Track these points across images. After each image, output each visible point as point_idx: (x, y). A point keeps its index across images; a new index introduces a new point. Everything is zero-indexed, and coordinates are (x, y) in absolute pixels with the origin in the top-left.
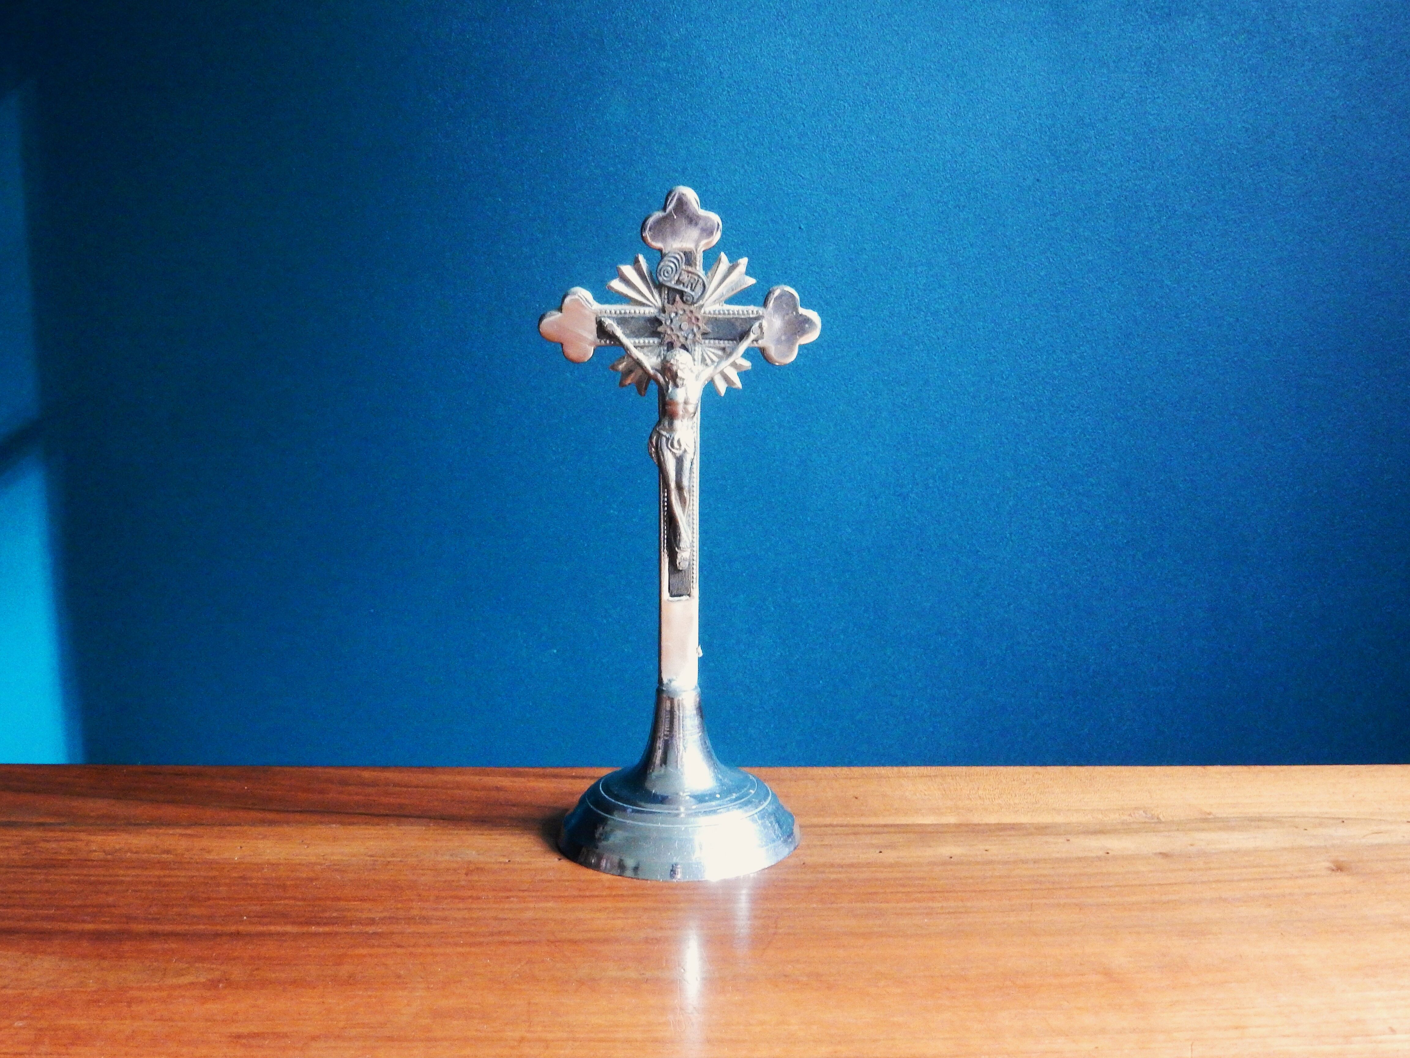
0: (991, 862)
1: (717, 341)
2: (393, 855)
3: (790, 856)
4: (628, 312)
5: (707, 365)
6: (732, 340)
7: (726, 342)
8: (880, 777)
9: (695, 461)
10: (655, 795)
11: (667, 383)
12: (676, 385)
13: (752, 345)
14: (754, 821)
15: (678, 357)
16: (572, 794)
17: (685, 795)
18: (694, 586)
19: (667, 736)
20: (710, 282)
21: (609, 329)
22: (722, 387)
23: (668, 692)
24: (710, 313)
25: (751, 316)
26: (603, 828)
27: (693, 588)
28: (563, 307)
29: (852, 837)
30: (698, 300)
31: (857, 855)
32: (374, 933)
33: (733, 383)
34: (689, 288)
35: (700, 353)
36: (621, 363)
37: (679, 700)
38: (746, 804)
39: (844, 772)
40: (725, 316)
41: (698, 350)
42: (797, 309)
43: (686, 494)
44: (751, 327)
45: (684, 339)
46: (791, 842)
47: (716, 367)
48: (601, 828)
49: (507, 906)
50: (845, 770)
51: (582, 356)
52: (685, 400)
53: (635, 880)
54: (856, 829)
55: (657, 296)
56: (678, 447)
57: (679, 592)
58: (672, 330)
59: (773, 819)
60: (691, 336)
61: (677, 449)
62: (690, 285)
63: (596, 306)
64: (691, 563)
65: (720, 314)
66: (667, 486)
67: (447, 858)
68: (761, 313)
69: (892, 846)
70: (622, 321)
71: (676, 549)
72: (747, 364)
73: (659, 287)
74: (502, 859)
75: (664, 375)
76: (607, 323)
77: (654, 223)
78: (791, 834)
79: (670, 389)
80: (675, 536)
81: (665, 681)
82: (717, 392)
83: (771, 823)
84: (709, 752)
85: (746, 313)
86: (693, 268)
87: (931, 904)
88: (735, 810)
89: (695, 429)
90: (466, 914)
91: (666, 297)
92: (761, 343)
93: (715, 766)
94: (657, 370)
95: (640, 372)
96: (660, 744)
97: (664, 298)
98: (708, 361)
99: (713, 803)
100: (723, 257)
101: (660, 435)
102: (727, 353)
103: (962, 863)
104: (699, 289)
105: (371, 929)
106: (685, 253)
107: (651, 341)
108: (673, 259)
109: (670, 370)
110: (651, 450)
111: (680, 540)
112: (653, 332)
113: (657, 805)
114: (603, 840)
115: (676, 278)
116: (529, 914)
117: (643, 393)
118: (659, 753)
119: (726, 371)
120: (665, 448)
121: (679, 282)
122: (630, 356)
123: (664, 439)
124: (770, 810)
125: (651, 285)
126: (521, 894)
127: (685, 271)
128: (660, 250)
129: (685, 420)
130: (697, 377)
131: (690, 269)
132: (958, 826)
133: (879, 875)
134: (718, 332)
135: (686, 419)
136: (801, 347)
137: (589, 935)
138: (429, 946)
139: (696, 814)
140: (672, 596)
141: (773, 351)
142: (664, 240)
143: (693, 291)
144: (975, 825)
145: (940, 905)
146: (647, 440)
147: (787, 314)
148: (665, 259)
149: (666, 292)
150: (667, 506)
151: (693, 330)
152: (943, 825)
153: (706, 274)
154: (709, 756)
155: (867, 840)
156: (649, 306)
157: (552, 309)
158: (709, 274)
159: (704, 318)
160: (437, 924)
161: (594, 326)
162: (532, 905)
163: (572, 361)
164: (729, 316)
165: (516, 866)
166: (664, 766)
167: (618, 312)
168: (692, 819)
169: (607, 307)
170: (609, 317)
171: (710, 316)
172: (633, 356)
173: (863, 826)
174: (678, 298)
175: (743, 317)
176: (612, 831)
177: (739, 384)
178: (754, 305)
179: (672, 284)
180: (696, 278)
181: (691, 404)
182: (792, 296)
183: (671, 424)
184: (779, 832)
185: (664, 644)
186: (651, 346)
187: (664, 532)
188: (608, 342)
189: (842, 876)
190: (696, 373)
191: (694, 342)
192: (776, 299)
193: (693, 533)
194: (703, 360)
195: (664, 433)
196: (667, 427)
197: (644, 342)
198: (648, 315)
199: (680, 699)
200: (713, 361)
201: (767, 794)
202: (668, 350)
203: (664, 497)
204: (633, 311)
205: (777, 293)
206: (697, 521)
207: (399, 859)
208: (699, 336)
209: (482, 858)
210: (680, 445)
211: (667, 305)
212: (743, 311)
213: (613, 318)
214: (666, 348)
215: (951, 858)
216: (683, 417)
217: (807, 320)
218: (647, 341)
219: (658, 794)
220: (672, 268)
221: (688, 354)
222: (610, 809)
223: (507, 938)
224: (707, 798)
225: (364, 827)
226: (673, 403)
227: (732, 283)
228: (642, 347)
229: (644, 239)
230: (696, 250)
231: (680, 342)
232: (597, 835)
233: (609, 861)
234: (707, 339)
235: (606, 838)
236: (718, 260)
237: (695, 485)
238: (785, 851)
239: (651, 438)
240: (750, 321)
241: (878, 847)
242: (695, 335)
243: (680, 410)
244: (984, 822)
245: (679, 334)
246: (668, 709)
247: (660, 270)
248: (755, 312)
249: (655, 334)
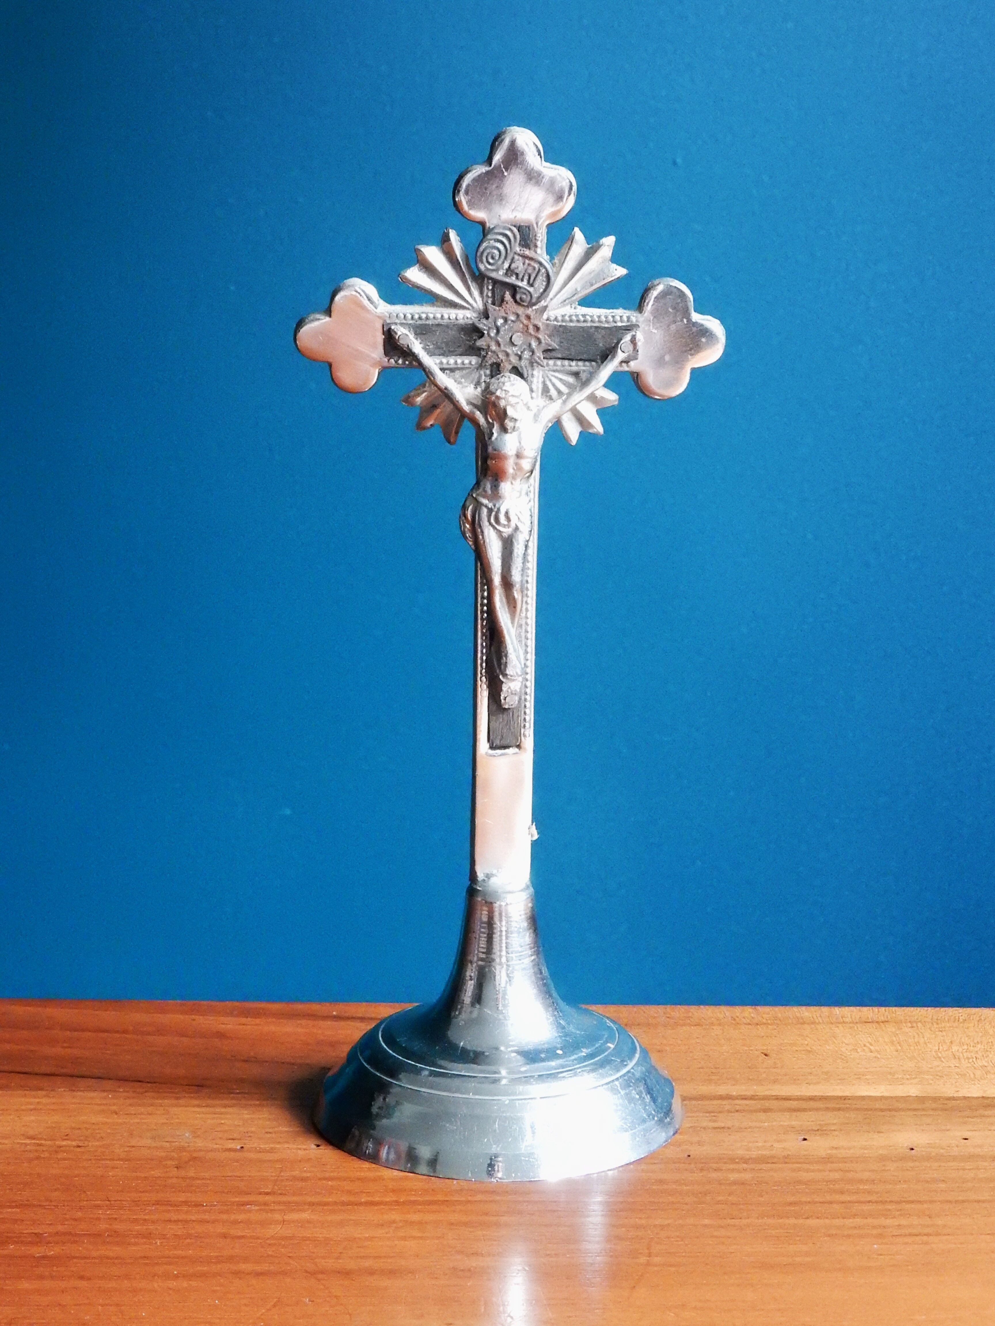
0: (972, 1157)
1: (566, 362)
2: (67, 1137)
3: (667, 1145)
4: (431, 316)
5: (551, 398)
6: (590, 360)
7: (580, 363)
8: (801, 1022)
9: (530, 544)
10: (464, 1050)
11: (491, 426)
12: (504, 429)
13: (620, 369)
14: (614, 1091)
15: (506, 386)
16: (333, 1044)
17: (508, 1052)
18: (527, 733)
19: (482, 960)
20: (557, 273)
21: (401, 342)
22: (573, 432)
23: (485, 894)
24: (556, 319)
25: (619, 324)
26: (384, 1099)
27: (525, 736)
28: (335, 307)
29: (762, 1116)
30: (539, 299)
31: (769, 1144)
32: (43, 1257)
33: (590, 425)
34: (525, 282)
35: (541, 380)
36: (419, 395)
37: (500, 906)
38: (602, 1065)
39: (746, 1014)
40: (579, 325)
41: (538, 375)
42: (690, 314)
43: (517, 595)
44: (618, 342)
45: (518, 358)
46: (669, 1123)
47: (565, 402)
48: (381, 1099)
49: (241, 1217)
50: (748, 1012)
51: (361, 383)
52: (517, 452)
53: (433, 1178)
54: (767, 1104)
55: (476, 293)
56: (506, 523)
57: (504, 743)
58: (498, 344)
59: (642, 1088)
60: (526, 355)
61: (504, 526)
62: (526, 277)
63: (384, 308)
64: (523, 698)
65: (571, 321)
66: (488, 582)
67: (148, 1142)
68: (634, 319)
69: (821, 1131)
70: (422, 330)
71: (501, 677)
72: (611, 397)
73: (480, 278)
74: (231, 1145)
75: (485, 414)
76: (399, 333)
78: (668, 1112)
79: (495, 435)
80: (499, 658)
81: (480, 875)
82: (564, 438)
83: (640, 1093)
84: (545, 985)
85: (611, 319)
86: (532, 251)
87: (882, 1221)
88: (585, 1073)
89: (531, 495)
90: (178, 1229)
91: (490, 294)
93: (553, 1006)
94: (476, 406)
96: (471, 972)
97: (487, 296)
98: (553, 392)
99: (553, 1064)
100: (578, 234)
101: (478, 506)
102: (580, 380)
103: (928, 1158)
104: (540, 283)
105: (37, 1251)
106: (519, 228)
107: (467, 361)
108: (500, 238)
109: (495, 405)
110: (465, 527)
111: (506, 663)
112: (470, 346)
113: (467, 1065)
114: (385, 1117)
115: (506, 265)
116: (275, 1230)
117: (452, 439)
118: (470, 987)
120: (487, 524)
121: (510, 272)
122: (434, 383)
123: (485, 511)
124: (638, 1075)
125: (467, 277)
126: (261, 1198)
127: (519, 255)
128: (483, 224)
129: (517, 482)
130: (536, 417)
131: (527, 252)
132: (921, 1099)
133: (805, 1176)
134: (569, 349)
135: (518, 480)
136: (693, 371)
137: (367, 1263)
138: (127, 1277)
139: (527, 1079)
140: (492, 748)
141: (651, 379)
142: (488, 207)
143: (532, 285)
144: (949, 1099)
145: (896, 1222)
147: (675, 322)
148: (489, 237)
149: (490, 287)
150: (488, 612)
151: (530, 345)
152: (898, 1099)
153: (552, 259)
154: (546, 992)
155: (786, 1120)
156: (469, 309)
157: (316, 311)
158: (556, 261)
159: (547, 326)
160: (136, 1244)
161: (380, 338)
162: (278, 1216)
163: (345, 390)
164: (585, 325)
165: (252, 1156)
166: (478, 1006)
167: (416, 316)
168: (521, 1087)
169: (400, 309)
170: (402, 324)
171: (555, 323)
172: (439, 383)
173: (777, 1098)
174: (508, 296)
175: (606, 325)
176: (398, 1103)
177: (598, 427)
178: (625, 309)
179: (500, 275)
180: (537, 266)
181: (527, 458)
182: (682, 295)
183: (495, 487)
184: (651, 1108)
185: (478, 821)
186: (466, 369)
187: (482, 651)
188: (400, 361)
189: (747, 1176)
190: (535, 410)
191: (532, 363)
192: (657, 299)
193: (526, 652)
194: (546, 390)
195: (485, 501)
196: (489, 492)
197: (456, 363)
198: (461, 322)
199: (503, 904)
200: (560, 392)
201: (634, 1050)
202: (492, 376)
203: (483, 598)
204: (439, 316)
205: (660, 288)
206: (532, 635)
207: (74, 1143)
208: (539, 354)
209: (200, 1143)
210: (508, 519)
211: (491, 307)
212: (606, 317)
213: (409, 326)
214: (488, 372)
215: (912, 1149)
216: (514, 478)
217: (704, 332)
218: (459, 361)
219: (469, 1048)
220: (500, 251)
221: (522, 381)
222: (394, 1070)
223: (243, 1267)
224: (543, 1056)
225: (20, 1092)
226: (499, 457)
227: (591, 274)
228: (452, 370)
229: (457, 206)
230: (537, 224)
231: (510, 362)
232: (375, 1110)
233: (392, 1150)
234: (551, 358)
235: (389, 1116)
236: (571, 239)
237: (530, 579)
238: (660, 1137)
239: (464, 508)
240: (616, 333)
241: (799, 1132)
242: (533, 352)
243: (510, 466)
244: (960, 1094)
245: (509, 351)
246: (485, 919)
247: (482, 253)
248: (625, 318)
249: (474, 350)
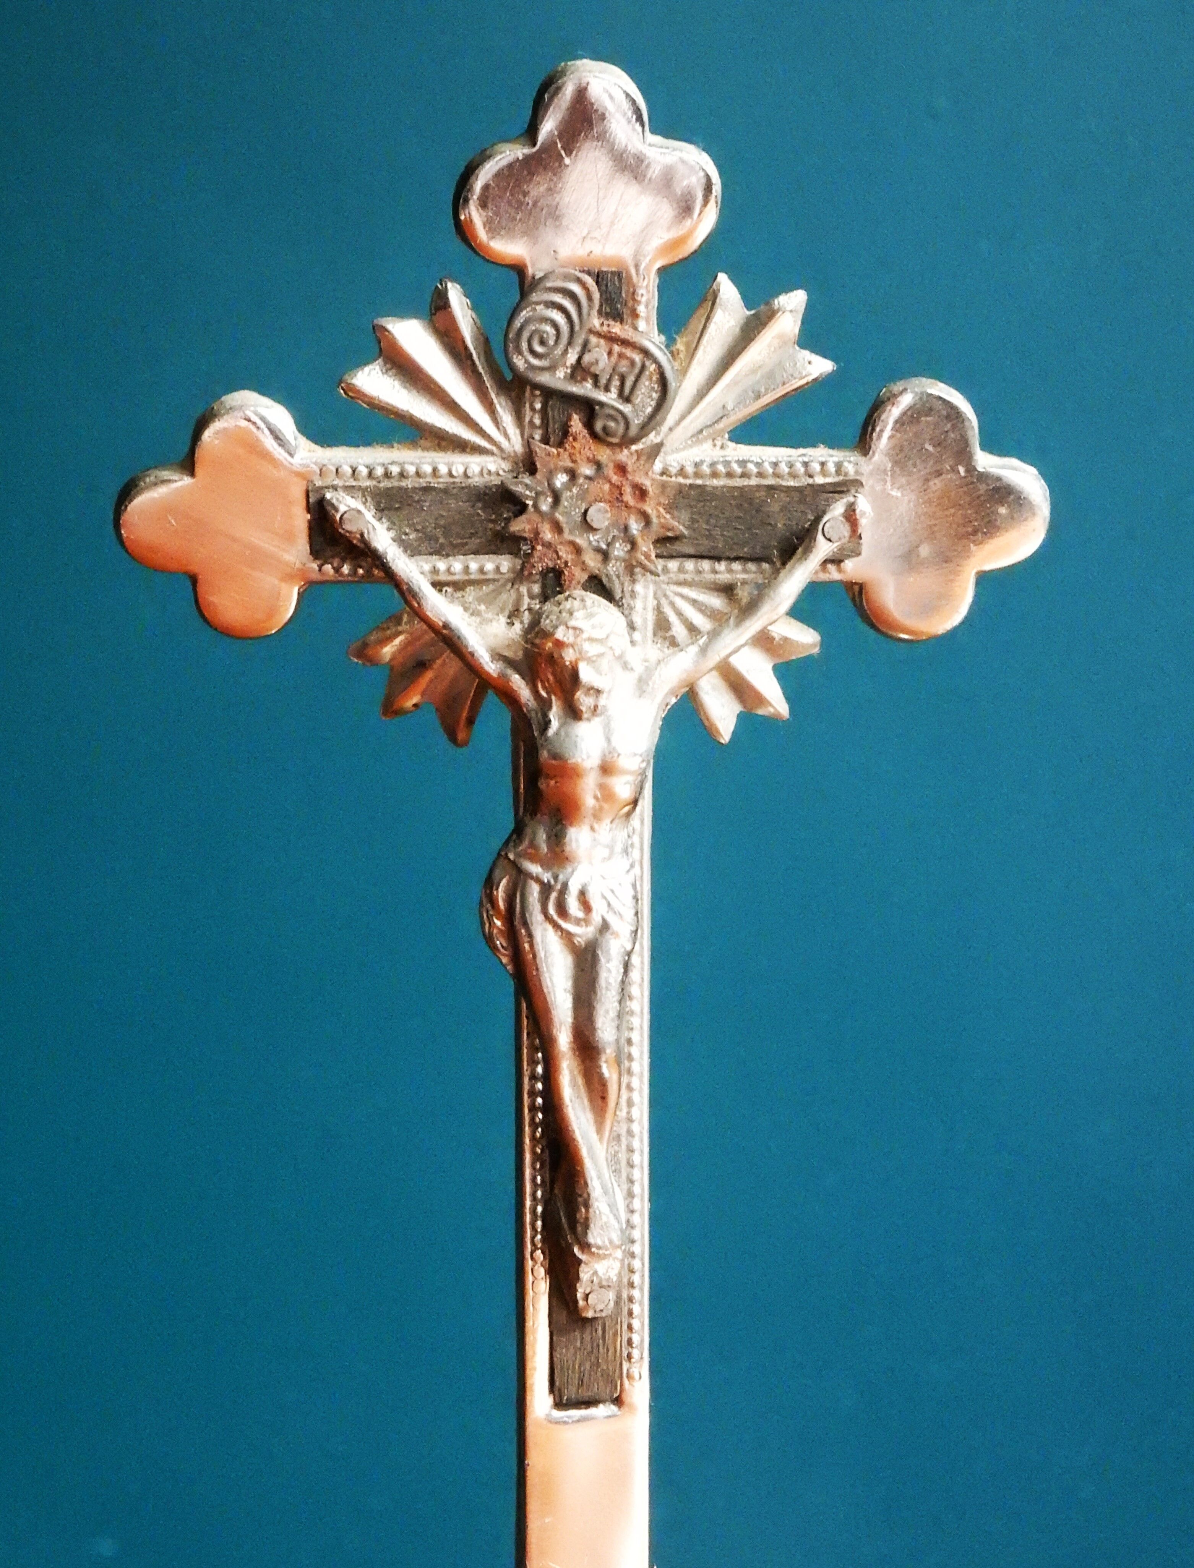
1: (706, 565)
4: (411, 470)
5: (673, 643)
6: (757, 560)
7: (737, 566)
9: (635, 960)
11: (545, 706)
12: (573, 713)
13: (823, 577)
15: (579, 620)
18: (635, 1372)
20: (684, 371)
21: (348, 526)
22: (723, 713)
24: (682, 472)
25: (820, 480)
27: (629, 1376)
28: (201, 454)
30: (643, 429)
33: (760, 700)
34: (614, 394)
35: (651, 603)
36: (390, 639)
40: (729, 483)
41: (644, 594)
42: (970, 456)
43: (607, 1070)
44: (818, 519)
45: (599, 557)
47: (704, 650)
51: (259, 615)
52: (603, 761)
55: (507, 418)
56: (580, 915)
57: (586, 1394)
58: (557, 528)
60: (619, 550)
61: (578, 922)
62: (616, 382)
63: (307, 455)
64: (625, 1296)
68: (850, 469)
70: (393, 500)
71: (576, 1250)
72: (806, 639)
73: (515, 387)
75: (531, 676)
76: (342, 508)
77: (498, 175)
79: (555, 725)
80: (572, 1208)
82: (707, 730)
85: (801, 470)
86: (628, 327)
89: (636, 854)
91: (537, 421)
92: (852, 569)
94: (509, 662)
95: (451, 666)
97: (532, 424)
98: (679, 630)
100: (726, 288)
101: (520, 877)
102: (738, 602)
104: (646, 394)
106: (599, 278)
107: (489, 566)
108: (558, 298)
109: (553, 660)
110: (492, 924)
111: (587, 1219)
112: (496, 534)
115: (572, 358)
117: (461, 736)
119: (736, 661)
120: (540, 918)
121: (579, 371)
122: (419, 614)
123: (535, 890)
125: (488, 384)
127: (599, 335)
128: (519, 269)
129: (604, 828)
130: (642, 685)
131: (616, 329)
134: (710, 536)
135: (606, 821)
136: (983, 579)
140: (559, 1405)
142: (528, 234)
143: (627, 400)
146: (477, 890)
147: (939, 474)
148: (535, 297)
149: (538, 406)
150: (545, 1109)
151: (626, 528)
153: (670, 342)
156: (493, 454)
157: (161, 465)
158: (680, 345)
159: (664, 486)
161: (301, 519)
163: (226, 633)
164: (742, 483)
167: (379, 471)
169: (343, 456)
170: (348, 489)
171: (681, 480)
172: (430, 615)
174: (576, 424)
175: (791, 484)
177: (777, 703)
178: (829, 445)
179: (558, 379)
180: (637, 358)
181: (625, 772)
182: (954, 414)
183: (557, 838)
186: (486, 581)
187: (534, 1195)
188: (346, 569)
190: (639, 669)
191: (631, 568)
192: (900, 423)
193: (630, 1195)
194: (662, 625)
195: (535, 869)
196: (544, 848)
197: (466, 569)
198: (477, 481)
200: (692, 629)
202: (545, 598)
203: (534, 1078)
204: (427, 469)
205: (906, 400)
206: (642, 1157)
208: (646, 547)
210: (586, 906)
211: (540, 448)
212: (791, 465)
213: (363, 493)
214: (536, 588)
216: (597, 816)
217: (1003, 492)
218: (474, 566)
220: (556, 328)
221: (611, 607)
226: (564, 772)
227: (754, 371)
228: (459, 586)
229: (463, 231)
230: (637, 266)
231: (584, 567)
234: (671, 557)
236: (711, 298)
237: (635, 1036)
239: (490, 884)
240: (812, 499)
242: (633, 544)
243: (587, 792)
245: (580, 542)
247: (519, 332)
248: (831, 467)
249: (504, 542)
